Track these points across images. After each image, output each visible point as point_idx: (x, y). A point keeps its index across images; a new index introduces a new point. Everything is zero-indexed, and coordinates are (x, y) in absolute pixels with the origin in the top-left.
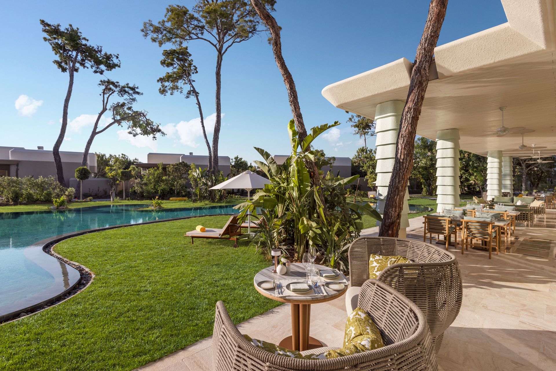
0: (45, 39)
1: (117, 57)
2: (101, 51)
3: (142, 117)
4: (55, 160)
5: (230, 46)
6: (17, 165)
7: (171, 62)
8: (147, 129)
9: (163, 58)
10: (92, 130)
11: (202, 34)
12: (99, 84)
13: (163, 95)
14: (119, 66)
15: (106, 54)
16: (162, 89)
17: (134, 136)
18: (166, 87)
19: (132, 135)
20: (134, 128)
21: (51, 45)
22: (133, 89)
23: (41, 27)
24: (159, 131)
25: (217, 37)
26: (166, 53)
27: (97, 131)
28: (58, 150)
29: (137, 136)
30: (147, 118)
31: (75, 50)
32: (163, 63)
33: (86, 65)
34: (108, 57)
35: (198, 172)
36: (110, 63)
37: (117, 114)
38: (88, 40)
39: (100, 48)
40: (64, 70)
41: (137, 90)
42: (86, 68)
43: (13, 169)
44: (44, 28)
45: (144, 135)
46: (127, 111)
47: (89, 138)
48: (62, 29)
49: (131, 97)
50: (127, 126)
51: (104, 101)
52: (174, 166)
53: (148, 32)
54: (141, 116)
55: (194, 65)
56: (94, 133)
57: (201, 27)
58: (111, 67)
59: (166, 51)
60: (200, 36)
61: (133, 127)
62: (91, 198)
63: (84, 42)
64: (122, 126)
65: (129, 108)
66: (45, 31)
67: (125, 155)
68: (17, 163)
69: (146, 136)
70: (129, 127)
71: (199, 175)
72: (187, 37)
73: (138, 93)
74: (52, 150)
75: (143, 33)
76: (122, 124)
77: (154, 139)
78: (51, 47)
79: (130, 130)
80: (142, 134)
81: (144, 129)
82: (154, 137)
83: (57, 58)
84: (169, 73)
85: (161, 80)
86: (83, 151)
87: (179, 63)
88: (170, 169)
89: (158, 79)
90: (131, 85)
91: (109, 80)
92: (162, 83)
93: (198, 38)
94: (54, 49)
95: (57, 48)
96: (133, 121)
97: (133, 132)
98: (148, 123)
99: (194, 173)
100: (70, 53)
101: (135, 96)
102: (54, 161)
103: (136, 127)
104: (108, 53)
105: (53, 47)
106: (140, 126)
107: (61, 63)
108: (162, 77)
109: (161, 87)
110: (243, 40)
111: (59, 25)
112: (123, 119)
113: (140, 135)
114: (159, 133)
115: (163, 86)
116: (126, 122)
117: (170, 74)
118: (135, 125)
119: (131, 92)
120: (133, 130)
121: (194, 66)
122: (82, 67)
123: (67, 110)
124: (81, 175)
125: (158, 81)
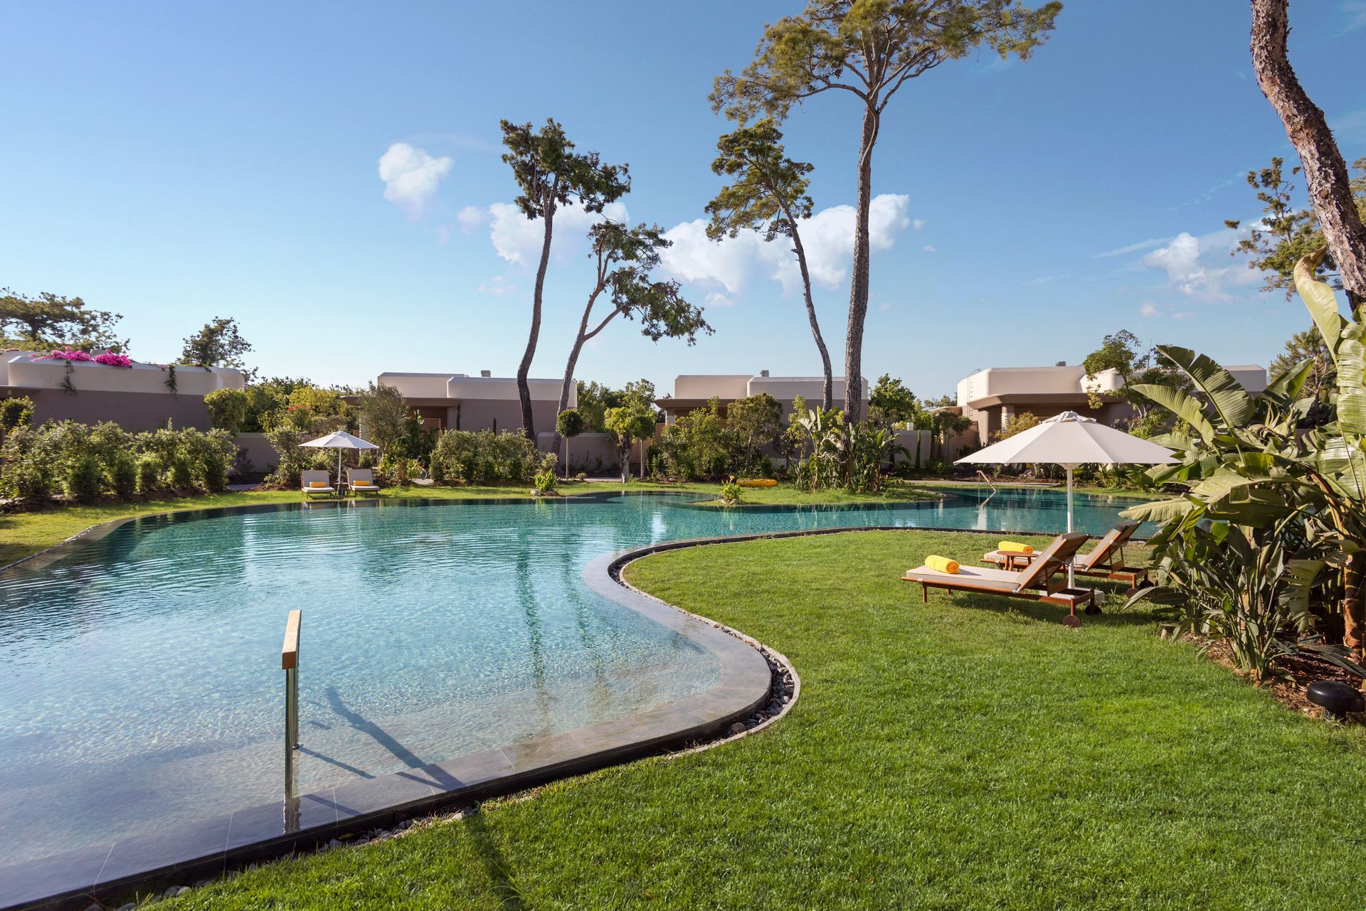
0: (505, 158)
1: (626, 170)
2: (595, 164)
3: (669, 296)
4: (521, 396)
5: (893, 91)
6: (459, 408)
7: (739, 161)
8: (678, 322)
9: (717, 154)
10: (578, 332)
11: (838, 73)
12: (590, 234)
13: (715, 241)
14: (628, 191)
15: (605, 168)
16: (714, 227)
17: (655, 339)
18: (724, 219)
19: (650, 338)
20: (655, 322)
21: (514, 167)
22: (652, 235)
23: (503, 134)
24: (702, 323)
25: (866, 75)
26: (727, 141)
27: (587, 332)
28: (525, 376)
29: (660, 339)
30: (679, 298)
31: (554, 171)
32: (718, 167)
33: (570, 197)
34: (609, 174)
35: (813, 418)
36: (612, 186)
37: (621, 291)
38: (573, 146)
39: (595, 157)
40: (532, 215)
41: (661, 236)
42: (567, 204)
43: (452, 415)
44: (507, 136)
45: (672, 336)
46: (641, 284)
47: (572, 348)
48: (535, 132)
49: (649, 253)
50: (641, 317)
51: (599, 269)
52: (745, 403)
53: (722, 98)
54: (667, 292)
55: (785, 157)
56: (582, 338)
57: (836, 58)
58: (614, 192)
59: (726, 136)
60: (833, 80)
61: (652, 319)
62: (583, 474)
63: (567, 151)
64: (632, 319)
65: (643, 279)
66: (507, 141)
67: (648, 382)
68: (457, 404)
69: (676, 337)
70: (645, 319)
71: (816, 425)
72: (804, 90)
73: (663, 243)
74: (515, 376)
75: (713, 103)
76: (631, 312)
77: (692, 343)
78: (513, 170)
79: (647, 324)
80: (668, 334)
81: (673, 321)
82: (692, 339)
83: (522, 192)
84: (728, 189)
85: (714, 207)
86: (561, 376)
87: (753, 159)
88: (736, 410)
89: (708, 204)
90: (649, 228)
91: (607, 222)
92: (714, 212)
93: (830, 86)
94: (519, 175)
95: (525, 172)
96: (652, 304)
97: (653, 329)
98: (681, 308)
99: (802, 421)
100: (544, 178)
101: (658, 250)
102: (519, 398)
103: (657, 319)
104: (609, 166)
105: (517, 172)
106: (665, 316)
107: (529, 201)
108: (715, 200)
109: (712, 222)
110: (926, 67)
111: (529, 126)
112: (633, 301)
113: (664, 336)
114: (700, 329)
115: (715, 220)
116: (640, 307)
117: (730, 188)
118: (655, 315)
119: (650, 242)
120: (653, 326)
121: (786, 161)
122: (562, 204)
123: (541, 294)
124: (568, 426)
125: (707, 209)
